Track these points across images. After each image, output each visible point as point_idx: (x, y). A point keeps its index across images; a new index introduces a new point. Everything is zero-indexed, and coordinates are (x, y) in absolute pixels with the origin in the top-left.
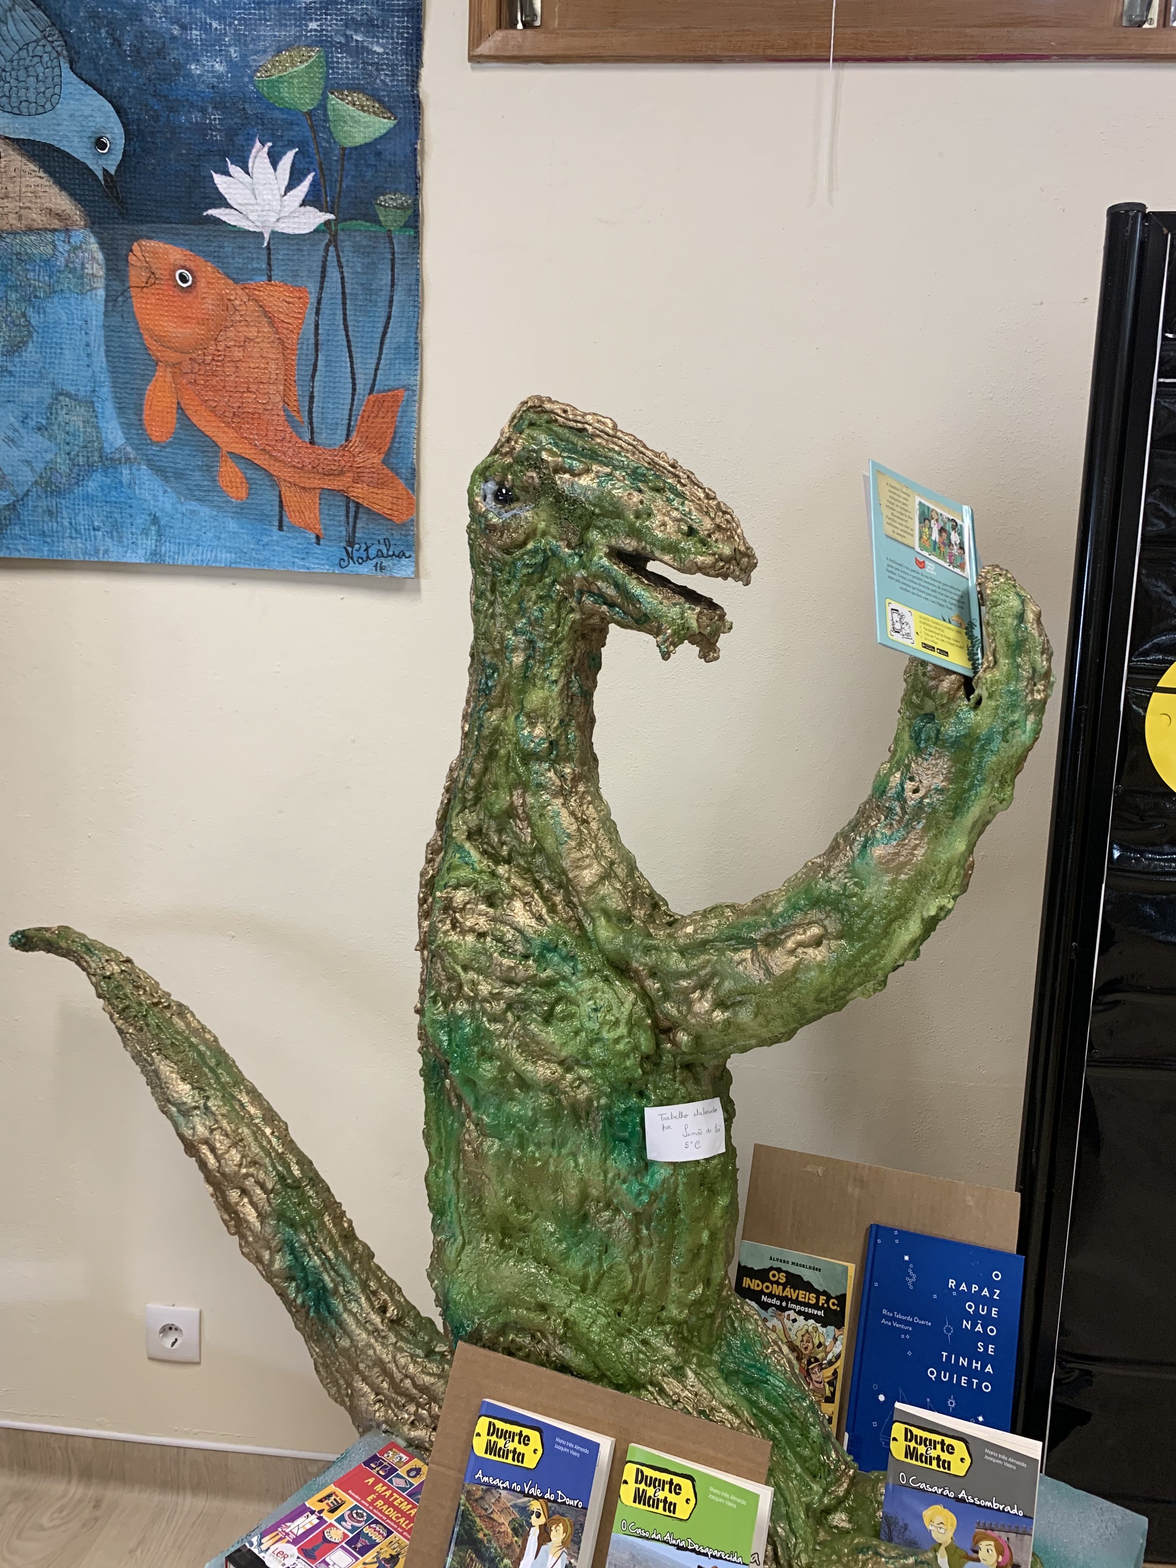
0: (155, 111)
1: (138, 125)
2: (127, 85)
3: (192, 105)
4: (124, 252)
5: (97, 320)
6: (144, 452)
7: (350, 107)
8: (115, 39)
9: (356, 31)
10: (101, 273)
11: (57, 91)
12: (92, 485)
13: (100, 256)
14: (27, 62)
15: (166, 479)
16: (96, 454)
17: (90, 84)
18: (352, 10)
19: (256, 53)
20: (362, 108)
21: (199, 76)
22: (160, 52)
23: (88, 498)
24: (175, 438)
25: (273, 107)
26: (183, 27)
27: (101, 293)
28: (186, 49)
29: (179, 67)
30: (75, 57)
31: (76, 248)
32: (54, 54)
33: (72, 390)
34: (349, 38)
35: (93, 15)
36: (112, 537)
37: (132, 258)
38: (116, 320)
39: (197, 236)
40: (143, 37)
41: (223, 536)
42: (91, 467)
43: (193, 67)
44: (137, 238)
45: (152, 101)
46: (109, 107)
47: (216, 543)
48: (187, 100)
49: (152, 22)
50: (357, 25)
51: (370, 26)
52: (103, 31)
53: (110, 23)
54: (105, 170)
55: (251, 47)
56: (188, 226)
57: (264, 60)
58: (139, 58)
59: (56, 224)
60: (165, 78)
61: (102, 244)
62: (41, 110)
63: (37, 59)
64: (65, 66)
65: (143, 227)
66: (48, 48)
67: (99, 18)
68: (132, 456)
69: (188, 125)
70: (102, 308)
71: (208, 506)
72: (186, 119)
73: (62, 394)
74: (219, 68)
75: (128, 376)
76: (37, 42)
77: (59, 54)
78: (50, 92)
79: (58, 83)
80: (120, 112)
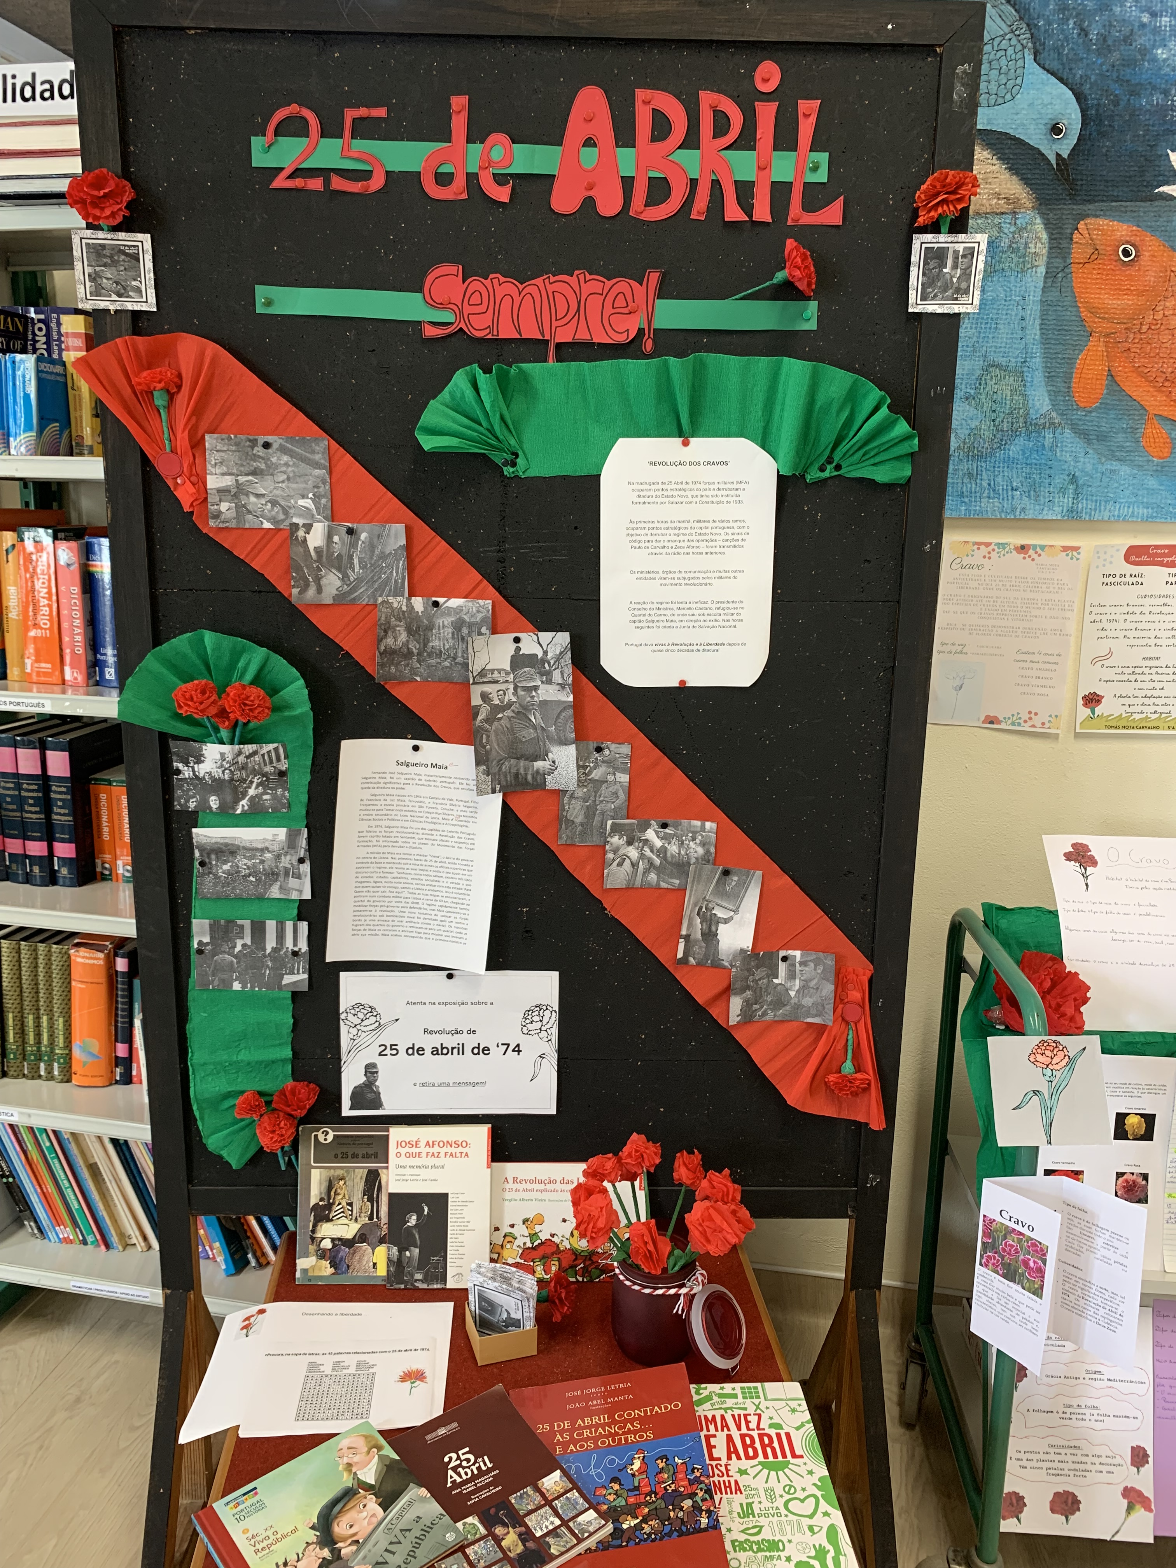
0: (1116, 96)
1: (1097, 110)
2: (1089, 73)
3: (1154, 88)
4: (1069, 231)
5: (1035, 296)
6: (1068, 417)
8: (1082, 29)
10: (1044, 251)
11: (1019, 81)
12: (1014, 449)
13: (1044, 236)
14: (992, 57)
15: (1089, 442)
16: (1021, 420)
17: (1053, 74)
21: (1165, 60)
22: (1127, 40)
23: (1010, 462)
24: (1101, 403)
26: (1154, 15)
27: (1042, 270)
28: (1154, 35)
29: (1144, 52)
30: (1040, 48)
31: (1021, 230)
32: (1019, 47)
33: (1003, 361)
36: (1029, 496)
37: (1076, 236)
38: (1054, 295)
39: (1145, 212)
40: (1111, 25)
41: (1140, 493)
42: (1015, 432)
43: (1159, 51)
44: (1083, 217)
45: (1115, 87)
46: (1069, 94)
47: (1134, 499)
48: (1150, 83)
49: (1121, 11)
52: (1071, 22)
53: (1078, 15)
54: (1058, 155)
56: (1138, 203)
59: (1006, 208)
60: (1130, 63)
61: (1047, 225)
62: (1000, 100)
63: (1002, 53)
64: (1029, 57)
65: (1090, 207)
66: (1014, 42)
67: (1068, 10)
68: (1056, 421)
69: (1148, 107)
70: (1041, 284)
71: (1129, 466)
72: (1146, 102)
73: (993, 366)
75: (1061, 346)
76: (1003, 36)
77: (1024, 47)
78: (1009, 85)
79: (1019, 74)
80: (1080, 98)
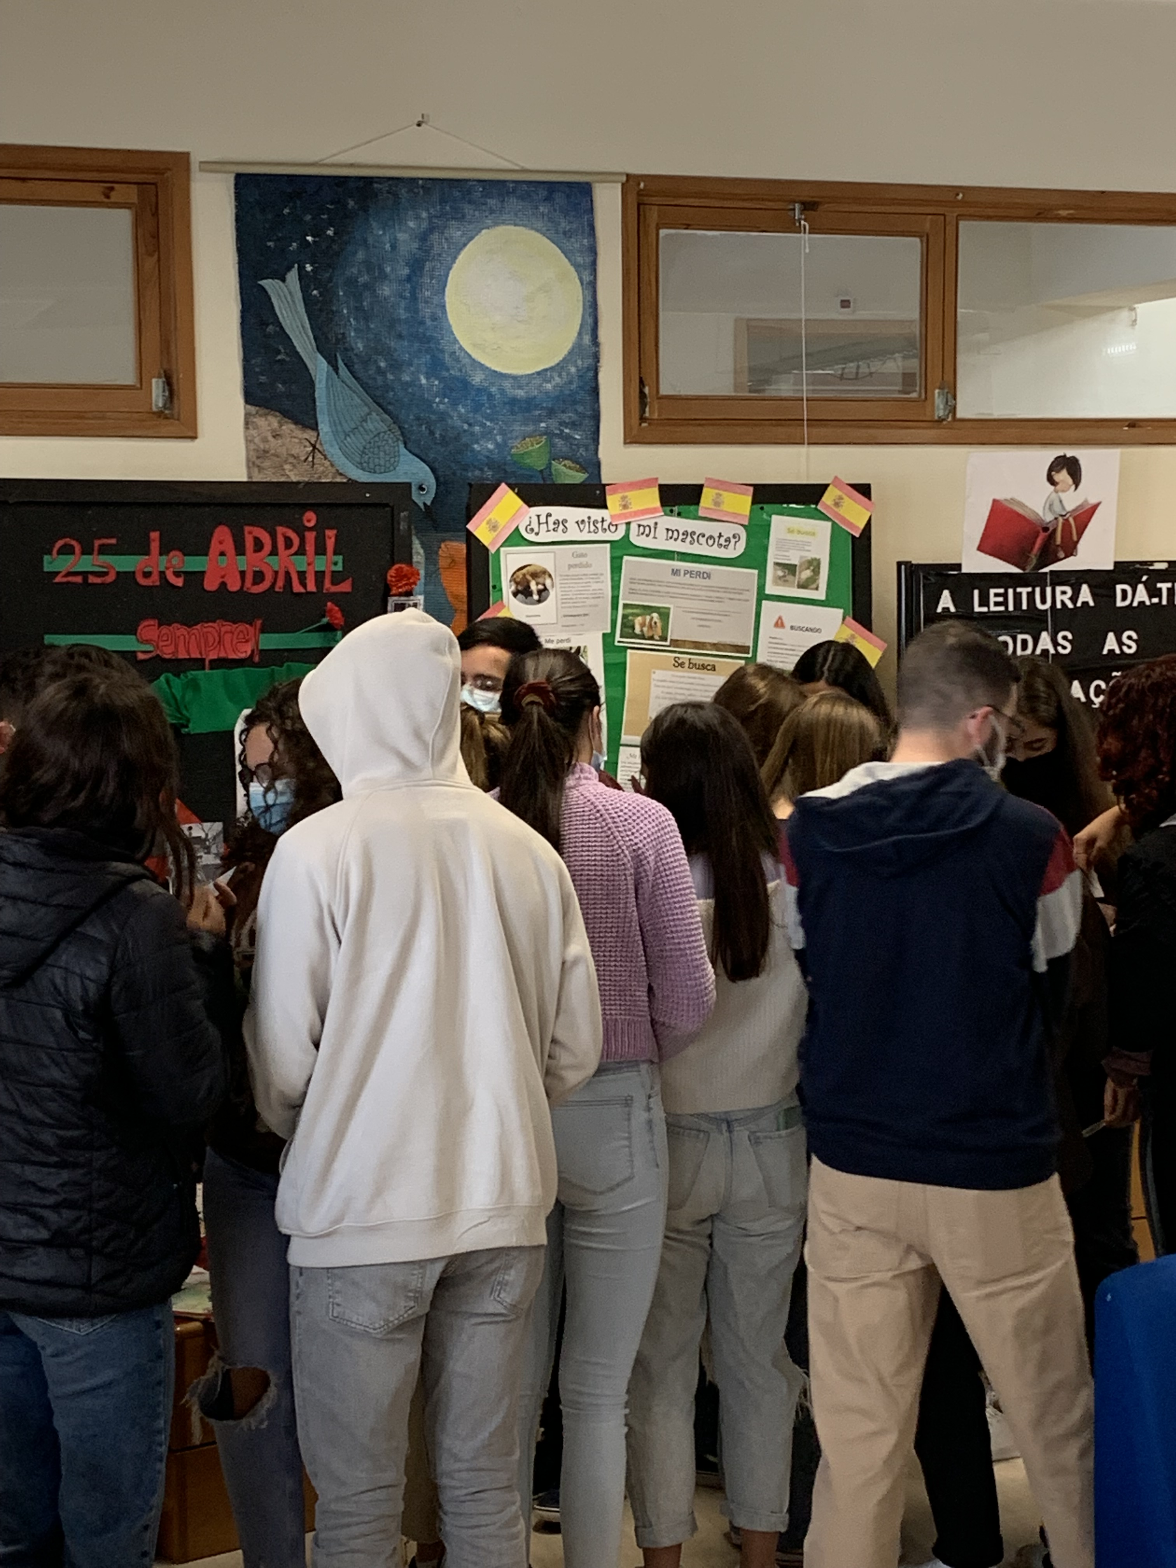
0: (454, 470)
1: (444, 477)
2: (437, 455)
3: (475, 467)
4: (435, 550)
7: (563, 468)
8: (430, 431)
9: (566, 427)
10: (424, 559)
11: (397, 460)
13: (423, 550)
14: (379, 444)
18: (565, 417)
19: (511, 438)
20: (570, 468)
21: (479, 451)
22: (457, 438)
25: (521, 468)
26: (470, 425)
28: (471, 436)
29: (467, 445)
32: (395, 439)
34: (562, 431)
35: (418, 418)
37: (442, 550)
38: (431, 588)
40: (447, 430)
43: (476, 446)
44: (445, 539)
45: (453, 465)
46: (427, 468)
48: (472, 464)
49: (451, 422)
50: (566, 425)
51: (573, 425)
52: (423, 426)
53: (427, 423)
54: (425, 503)
55: (509, 435)
57: (516, 443)
58: (444, 441)
60: (460, 452)
61: (424, 543)
62: (388, 469)
63: (385, 442)
64: (402, 446)
65: (448, 533)
66: (392, 436)
67: (421, 420)
69: (474, 477)
70: (423, 581)
72: (472, 474)
74: (491, 446)
76: (385, 432)
77: (398, 439)
78: (392, 460)
79: (397, 455)
80: (433, 470)
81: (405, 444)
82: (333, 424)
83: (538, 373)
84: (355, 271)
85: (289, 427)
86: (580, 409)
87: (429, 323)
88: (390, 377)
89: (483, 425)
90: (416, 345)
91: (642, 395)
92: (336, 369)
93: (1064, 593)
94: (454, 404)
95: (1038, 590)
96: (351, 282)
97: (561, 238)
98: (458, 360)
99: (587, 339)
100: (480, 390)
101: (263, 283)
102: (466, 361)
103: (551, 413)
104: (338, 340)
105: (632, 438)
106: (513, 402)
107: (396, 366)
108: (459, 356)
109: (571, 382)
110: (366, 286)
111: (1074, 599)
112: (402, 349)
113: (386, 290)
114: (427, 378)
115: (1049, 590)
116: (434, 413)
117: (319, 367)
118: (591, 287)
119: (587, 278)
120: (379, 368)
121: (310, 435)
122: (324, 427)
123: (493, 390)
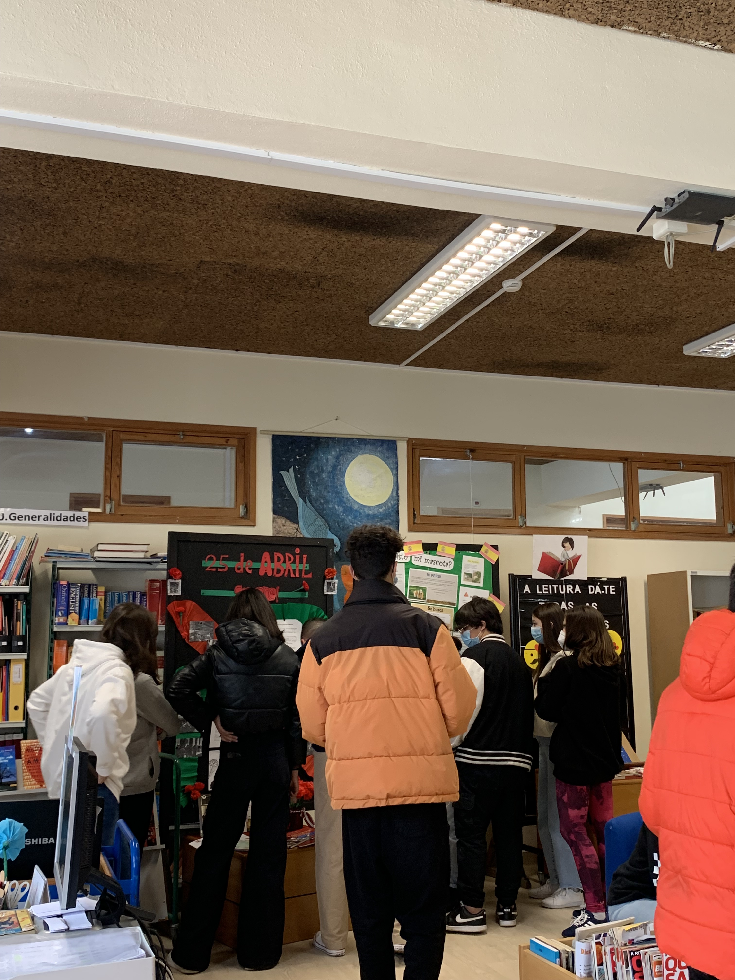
14: (320, 529)
18: (386, 521)
22: (348, 528)
26: (353, 523)
35: (334, 521)
37: (342, 569)
46: (337, 538)
54: (336, 551)
58: (343, 529)
63: (322, 528)
64: (328, 530)
66: (325, 526)
76: (322, 525)
77: (327, 527)
78: (324, 535)
79: (326, 533)
80: (340, 539)
81: (330, 529)
82: (304, 522)
83: (377, 506)
84: (313, 469)
85: (288, 523)
86: (392, 518)
87: (339, 487)
88: (325, 506)
89: (357, 524)
90: (334, 495)
91: (414, 514)
92: (306, 503)
93: (570, 588)
94: (347, 516)
95: (560, 586)
96: (312, 472)
97: (386, 459)
98: (349, 500)
99: (395, 494)
100: (356, 511)
101: (282, 472)
102: (352, 501)
103: (382, 519)
104: (306, 493)
105: (410, 529)
106: (368, 515)
107: (327, 502)
108: (350, 499)
109: (389, 509)
110: (317, 474)
111: (574, 590)
112: (329, 496)
113: (324, 476)
114: (338, 506)
115: (564, 586)
116: (339, 518)
117: (300, 502)
118: (396, 476)
119: (395, 472)
120: (321, 502)
121: (296, 526)
122: (301, 523)
123: (361, 511)
